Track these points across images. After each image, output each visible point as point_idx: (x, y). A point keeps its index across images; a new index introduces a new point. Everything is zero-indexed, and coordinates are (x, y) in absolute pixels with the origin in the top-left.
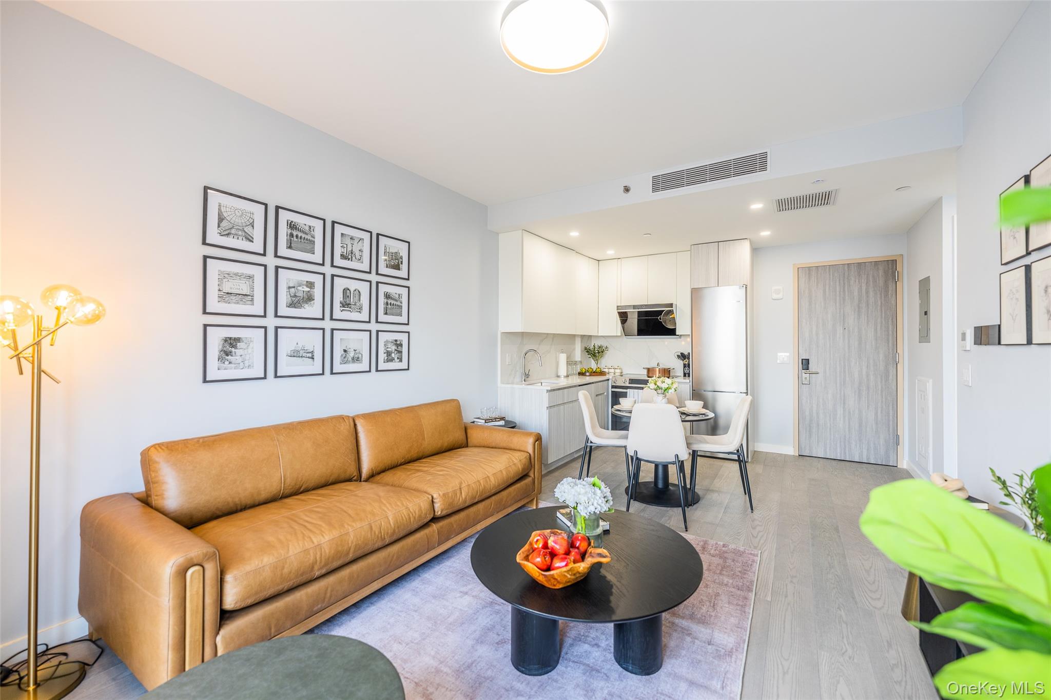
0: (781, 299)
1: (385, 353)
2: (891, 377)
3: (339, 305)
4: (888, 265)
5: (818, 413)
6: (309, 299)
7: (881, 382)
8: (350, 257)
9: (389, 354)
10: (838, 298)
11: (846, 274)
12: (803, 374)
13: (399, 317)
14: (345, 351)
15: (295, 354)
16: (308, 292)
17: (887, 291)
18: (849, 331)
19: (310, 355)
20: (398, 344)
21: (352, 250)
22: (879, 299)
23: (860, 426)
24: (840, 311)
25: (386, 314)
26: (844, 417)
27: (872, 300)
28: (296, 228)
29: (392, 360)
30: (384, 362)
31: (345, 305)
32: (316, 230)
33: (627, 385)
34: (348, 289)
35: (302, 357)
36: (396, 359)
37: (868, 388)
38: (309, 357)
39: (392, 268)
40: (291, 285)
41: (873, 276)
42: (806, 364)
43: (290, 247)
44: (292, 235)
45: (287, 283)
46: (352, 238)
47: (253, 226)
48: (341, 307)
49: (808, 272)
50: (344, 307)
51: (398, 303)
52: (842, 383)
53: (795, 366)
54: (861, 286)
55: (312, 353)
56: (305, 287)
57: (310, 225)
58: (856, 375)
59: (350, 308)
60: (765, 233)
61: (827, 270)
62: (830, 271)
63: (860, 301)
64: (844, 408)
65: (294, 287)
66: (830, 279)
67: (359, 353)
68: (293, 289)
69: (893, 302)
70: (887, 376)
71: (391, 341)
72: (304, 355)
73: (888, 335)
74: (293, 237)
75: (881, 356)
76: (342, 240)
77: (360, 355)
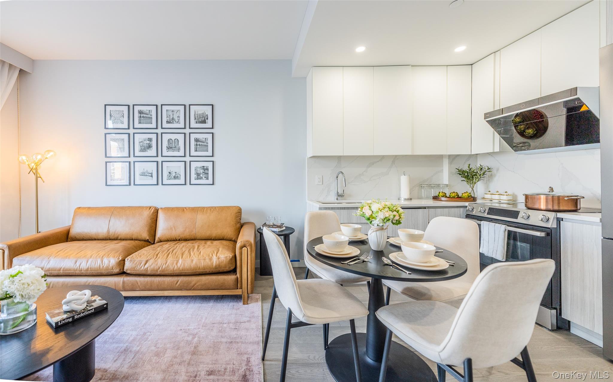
1: (195, 174)
3: (166, 148)
6: (150, 147)
8: (172, 122)
9: (198, 174)
13: (206, 152)
14: (170, 173)
15: (143, 174)
16: (149, 143)
19: (150, 175)
20: (205, 169)
21: (173, 118)
25: (196, 151)
28: (143, 113)
29: (201, 178)
30: (195, 179)
31: (169, 148)
32: (153, 111)
34: (171, 140)
35: (146, 176)
36: (204, 178)
38: (150, 176)
39: (200, 123)
40: (141, 141)
43: (140, 123)
45: (139, 140)
46: (173, 111)
47: (123, 117)
48: (167, 149)
50: (168, 149)
51: (205, 144)
55: (152, 173)
56: (147, 141)
57: (149, 109)
59: (172, 149)
65: (142, 142)
67: (178, 174)
68: (142, 143)
71: (199, 167)
72: (148, 175)
74: (141, 118)
76: (167, 114)
77: (179, 175)
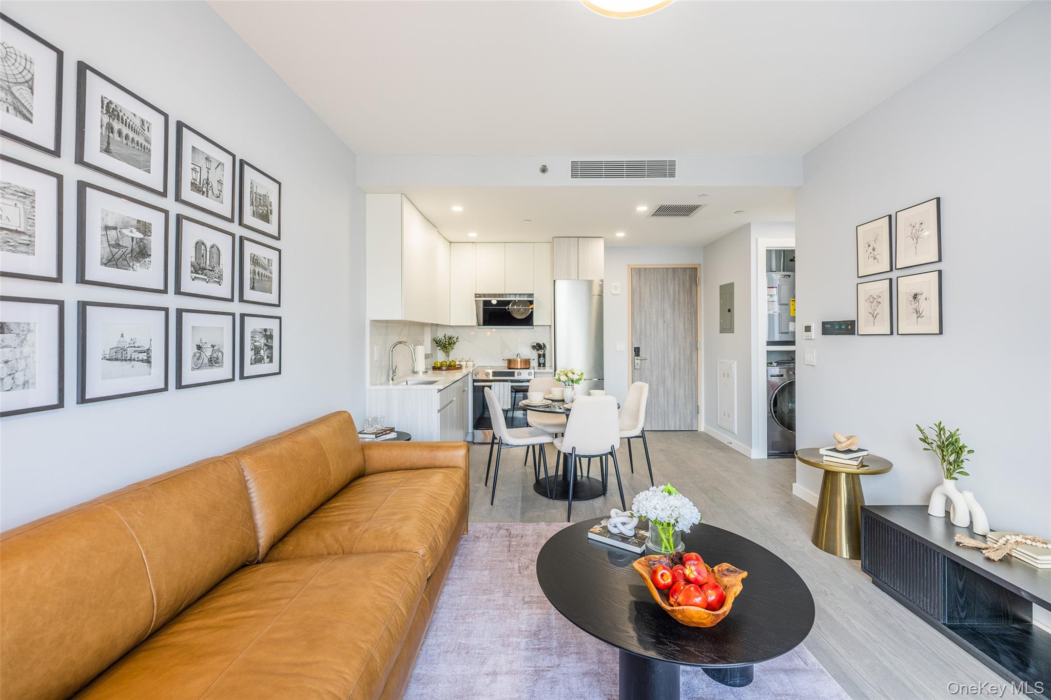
0: (619, 294)
1: (251, 350)
2: (694, 361)
3: (189, 268)
4: (692, 271)
6: (142, 253)
7: (688, 365)
8: (205, 189)
9: (256, 350)
10: (660, 296)
11: (665, 276)
12: (636, 360)
13: (268, 294)
14: (199, 347)
15: (119, 356)
16: (141, 240)
17: (691, 293)
18: (667, 323)
19: (144, 356)
20: (269, 337)
21: (208, 179)
22: (686, 298)
23: (675, 401)
24: (661, 307)
25: (253, 288)
26: (664, 395)
27: (682, 299)
28: (118, 116)
29: (261, 360)
30: (251, 364)
31: (198, 269)
32: (152, 128)
33: (491, 378)
34: (203, 243)
35: (130, 360)
36: (265, 357)
37: (680, 370)
38: (142, 361)
39: (259, 218)
40: (111, 224)
41: (683, 280)
42: (637, 351)
43: (106, 150)
44: (110, 128)
45: (103, 219)
46: (207, 159)
48: (192, 272)
49: (639, 273)
50: (196, 272)
51: (267, 273)
52: (662, 367)
53: (630, 353)
54: (675, 287)
55: (148, 351)
56: (134, 230)
57: (143, 118)
58: (672, 360)
59: (206, 275)
60: (620, 235)
61: (652, 272)
62: (654, 273)
63: (674, 299)
64: (664, 387)
65: (115, 228)
66: (654, 280)
67: (219, 350)
68: (114, 232)
69: (695, 301)
70: (692, 360)
71: (259, 330)
72: (135, 356)
73: (692, 328)
74: (112, 132)
75: (688, 344)
76: (193, 158)
77: (220, 354)
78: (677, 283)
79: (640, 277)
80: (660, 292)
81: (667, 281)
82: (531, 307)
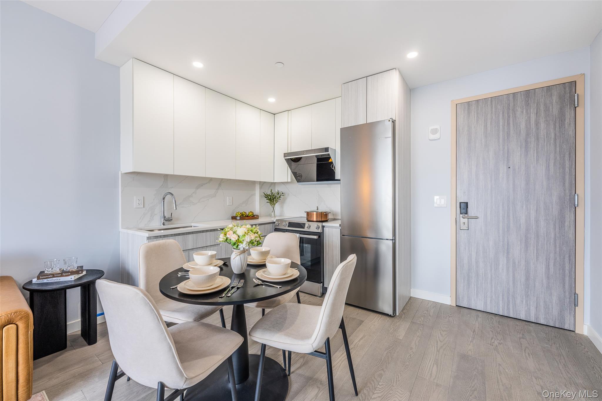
0: (439, 139)
2: (567, 224)
4: (565, 88)
5: (477, 262)
7: (555, 229)
10: (501, 133)
11: (511, 105)
12: (461, 218)
17: (563, 121)
18: (514, 170)
22: (552, 130)
23: (527, 279)
24: (504, 148)
26: (508, 268)
27: (543, 133)
33: (287, 228)
37: (537, 236)
41: (545, 105)
42: (464, 208)
49: (467, 108)
52: (506, 230)
53: (453, 210)
54: (529, 118)
58: (523, 221)
60: (412, 55)
61: (489, 103)
62: (492, 104)
63: (528, 135)
64: (508, 258)
66: (492, 113)
69: (571, 133)
70: (562, 222)
73: (564, 173)
75: (555, 199)
78: (533, 111)
79: (469, 113)
80: (501, 127)
81: (514, 111)
82: (330, 161)
